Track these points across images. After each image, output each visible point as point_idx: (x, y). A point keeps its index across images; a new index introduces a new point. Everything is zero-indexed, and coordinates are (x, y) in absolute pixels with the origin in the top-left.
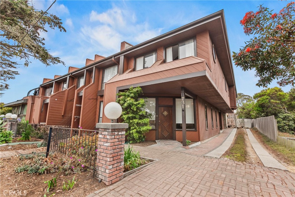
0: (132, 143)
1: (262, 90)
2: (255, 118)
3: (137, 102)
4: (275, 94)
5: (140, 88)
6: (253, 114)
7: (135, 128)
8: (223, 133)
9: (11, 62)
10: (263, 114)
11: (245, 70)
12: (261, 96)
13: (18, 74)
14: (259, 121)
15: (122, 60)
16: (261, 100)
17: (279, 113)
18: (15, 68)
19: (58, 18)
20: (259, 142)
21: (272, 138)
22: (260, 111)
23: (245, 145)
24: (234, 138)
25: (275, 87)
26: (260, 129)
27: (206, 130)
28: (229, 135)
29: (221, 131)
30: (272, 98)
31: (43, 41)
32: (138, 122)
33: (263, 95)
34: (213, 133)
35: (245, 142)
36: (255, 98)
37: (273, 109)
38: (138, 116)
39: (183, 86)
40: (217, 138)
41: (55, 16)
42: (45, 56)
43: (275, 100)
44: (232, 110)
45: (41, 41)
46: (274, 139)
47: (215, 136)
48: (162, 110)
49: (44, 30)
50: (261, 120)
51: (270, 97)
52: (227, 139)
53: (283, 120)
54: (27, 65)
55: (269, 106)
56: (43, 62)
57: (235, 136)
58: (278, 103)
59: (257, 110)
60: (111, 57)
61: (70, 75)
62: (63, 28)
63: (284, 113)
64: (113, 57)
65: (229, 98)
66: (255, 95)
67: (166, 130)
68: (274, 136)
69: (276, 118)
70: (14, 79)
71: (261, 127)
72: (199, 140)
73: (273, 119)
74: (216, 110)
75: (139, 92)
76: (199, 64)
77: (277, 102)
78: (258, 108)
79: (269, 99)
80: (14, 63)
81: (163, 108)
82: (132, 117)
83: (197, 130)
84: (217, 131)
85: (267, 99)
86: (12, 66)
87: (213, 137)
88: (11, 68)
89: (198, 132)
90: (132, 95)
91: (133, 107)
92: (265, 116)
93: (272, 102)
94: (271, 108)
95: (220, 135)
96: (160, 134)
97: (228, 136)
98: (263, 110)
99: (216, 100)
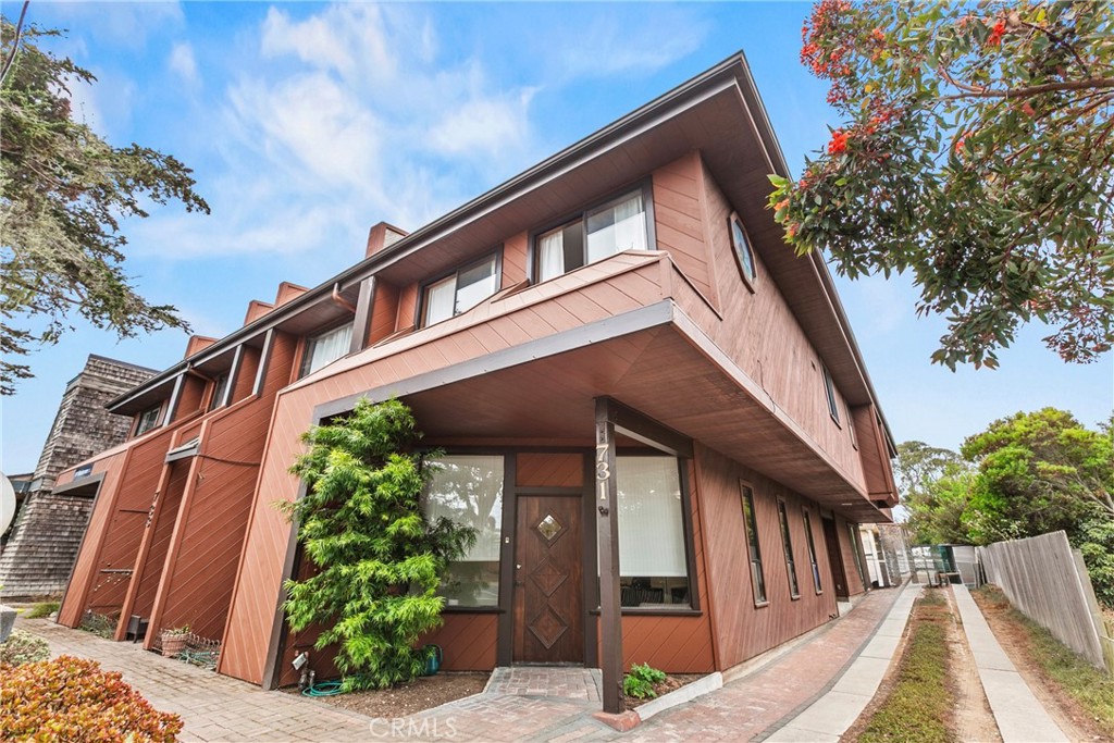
0: (355, 690)
1: (993, 423)
2: (986, 545)
3: (378, 474)
4: (1050, 436)
5: (400, 406)
6: (975, 523)
7: (363, 609)
8: (852, 614)
9: (9, 330)
10: (1014, 526)
11: (853, 274)
12: (991, 447)
13: (28, 375)
14: (1004, 555)
15: (366, 293)
16: (997, 462)
17: (1085, 516)
18: (22, 355)
19: (182, 165)
20: (1020, 669)
21: (1079, 647)
22: (1000, 511)
23: (951, 691)
24: (900, 645)
25: (1043, 410)
26: (1015, 594)
27: (756, 607)
28: (878, 627)
29: (843, 607)
30: (1041, 456)
31: (120, 249)
32: (373, 575)
33: (1001, 444)
34: (798, 619)
35: (947, 667)
36: (969, 455)
37: (1056, 501)
38: (381, 545)
39: (603, 393)
40: (820, 642)
41: (170, 157)
42: (108, 299)
43: (1056, 462)
44: (883, 511)
45: (111, 247)
46: (1089, 654)
47: (812, 633)
48: (535, 513)
49: (136, 210)
50: (1009, 552)
51: (1031, 449)
52: (865, 652)
53: (1107, 552)
54: (55, 339)
55: (1036, 491)
56: (97, 322)
57: (906, 630)
58: (1071, 475)
59: (987, 506)
60: (329, 288)
61: (186, 370)
62: (196, 199)
63: (1107, 518)
64: (336, 285)
65: (855, 456)
66: (967, 442)
67: (551, 610)
68: (1087, 637)
69: (1076, 545)
70: (13, 396)
71: (1019, 585)
72: (714, 666)
73: (1065, 547)
74: (805, 509)
75: (398, 425)
76: (641, 272)
77: (1066, 469)
78: (989, 498)
79: (1029, 458)
80: (18, 334)
81: (536, 501)
82: (353, 546)
83: (703, 609)
84: (820, 607)
85: (1022, 456)
86: (10, 347)
87: (802, 639)
88: (6, 352)
89: (707, 623)
90: (356, 436)
91: (357, 495)
92: (1028, 535)
93: (1044, 472)
94: (1048, 499)
95: (839, 627)
96: (520, 631)
97: (874, 633)
98: (1013, 505)
99: (792, 463)
